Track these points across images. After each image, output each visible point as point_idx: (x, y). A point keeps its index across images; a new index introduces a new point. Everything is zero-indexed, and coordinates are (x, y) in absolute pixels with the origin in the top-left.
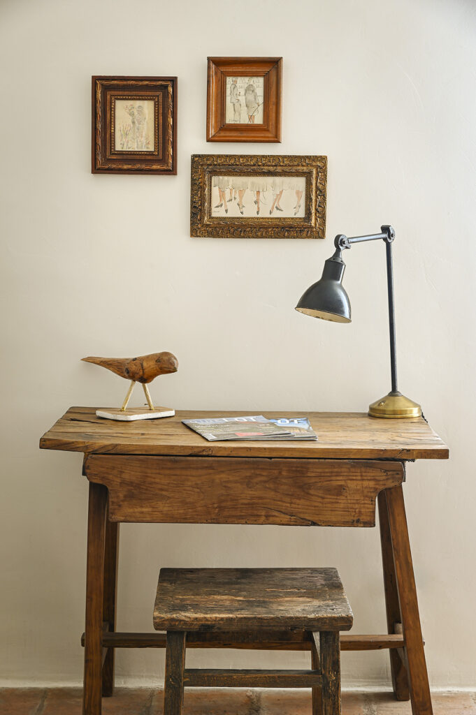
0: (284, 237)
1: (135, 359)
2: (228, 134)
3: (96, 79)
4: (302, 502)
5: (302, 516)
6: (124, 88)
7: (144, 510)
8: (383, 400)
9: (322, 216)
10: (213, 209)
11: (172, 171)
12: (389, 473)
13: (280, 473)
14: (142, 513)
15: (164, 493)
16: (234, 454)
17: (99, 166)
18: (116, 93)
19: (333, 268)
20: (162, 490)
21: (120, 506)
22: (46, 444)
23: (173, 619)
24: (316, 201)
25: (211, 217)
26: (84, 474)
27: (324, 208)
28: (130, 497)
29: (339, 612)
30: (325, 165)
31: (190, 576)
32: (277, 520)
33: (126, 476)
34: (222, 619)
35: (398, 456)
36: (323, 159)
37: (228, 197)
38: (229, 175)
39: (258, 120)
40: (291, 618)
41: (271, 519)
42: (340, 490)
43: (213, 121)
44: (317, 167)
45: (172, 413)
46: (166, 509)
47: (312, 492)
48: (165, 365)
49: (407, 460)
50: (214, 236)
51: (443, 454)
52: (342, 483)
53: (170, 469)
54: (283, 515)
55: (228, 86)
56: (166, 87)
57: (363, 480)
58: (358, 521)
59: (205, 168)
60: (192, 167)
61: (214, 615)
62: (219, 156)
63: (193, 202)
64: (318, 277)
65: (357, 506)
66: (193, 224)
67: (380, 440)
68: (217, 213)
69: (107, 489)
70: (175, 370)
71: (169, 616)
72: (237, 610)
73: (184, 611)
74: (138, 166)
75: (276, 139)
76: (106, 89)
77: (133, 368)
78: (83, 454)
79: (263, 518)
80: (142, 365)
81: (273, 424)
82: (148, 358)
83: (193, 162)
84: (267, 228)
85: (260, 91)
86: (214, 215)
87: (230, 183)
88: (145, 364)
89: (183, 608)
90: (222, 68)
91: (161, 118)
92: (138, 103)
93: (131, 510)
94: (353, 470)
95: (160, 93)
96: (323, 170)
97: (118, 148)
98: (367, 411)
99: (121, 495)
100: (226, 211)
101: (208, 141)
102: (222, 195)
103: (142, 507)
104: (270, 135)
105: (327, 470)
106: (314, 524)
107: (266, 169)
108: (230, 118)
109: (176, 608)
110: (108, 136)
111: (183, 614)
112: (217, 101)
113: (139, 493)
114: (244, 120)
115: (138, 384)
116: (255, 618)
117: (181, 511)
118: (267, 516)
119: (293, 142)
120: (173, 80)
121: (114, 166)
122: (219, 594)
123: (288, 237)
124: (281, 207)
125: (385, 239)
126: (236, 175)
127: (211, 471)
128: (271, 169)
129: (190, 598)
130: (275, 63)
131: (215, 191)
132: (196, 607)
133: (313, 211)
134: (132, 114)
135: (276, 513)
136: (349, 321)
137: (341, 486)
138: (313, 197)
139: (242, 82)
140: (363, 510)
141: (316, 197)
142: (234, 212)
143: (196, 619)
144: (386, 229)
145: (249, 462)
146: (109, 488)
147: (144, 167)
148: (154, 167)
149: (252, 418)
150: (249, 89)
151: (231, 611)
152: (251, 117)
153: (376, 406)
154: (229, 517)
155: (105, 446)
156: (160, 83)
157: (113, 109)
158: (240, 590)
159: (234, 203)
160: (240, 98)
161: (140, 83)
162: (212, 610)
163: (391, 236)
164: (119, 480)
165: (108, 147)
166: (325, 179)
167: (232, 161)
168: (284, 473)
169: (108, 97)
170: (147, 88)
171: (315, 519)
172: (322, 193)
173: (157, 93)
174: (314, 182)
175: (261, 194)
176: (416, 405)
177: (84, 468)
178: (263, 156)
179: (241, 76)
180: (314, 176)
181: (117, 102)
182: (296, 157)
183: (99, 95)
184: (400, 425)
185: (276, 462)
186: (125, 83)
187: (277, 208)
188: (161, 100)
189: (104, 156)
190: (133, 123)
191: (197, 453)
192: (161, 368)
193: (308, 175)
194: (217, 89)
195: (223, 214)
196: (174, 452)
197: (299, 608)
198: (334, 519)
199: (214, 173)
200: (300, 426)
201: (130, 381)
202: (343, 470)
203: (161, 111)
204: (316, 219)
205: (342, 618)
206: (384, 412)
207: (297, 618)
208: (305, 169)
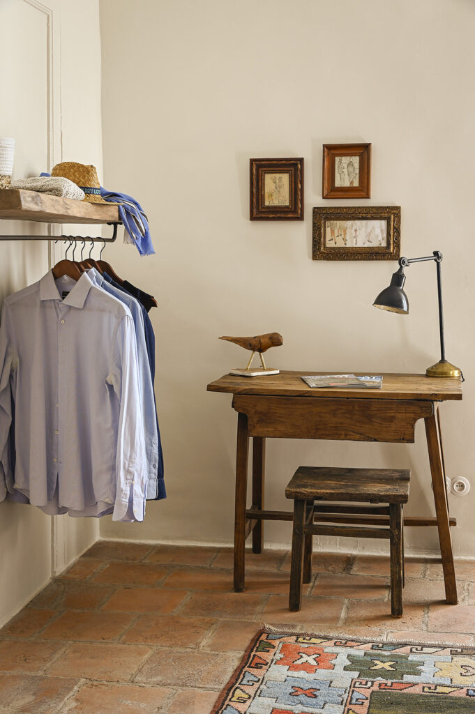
0: (373, 259)
1: (255, 338)
2: (336, 193)
3: (252, 161)
4: (367, 426)
5: (368, 435)
6: (270, 166)
7: (270, 429)
8: (435, 366)
9: (398, 245)
10: (327, 242)
11: (301, 218)
12: (424, 409)
13: (354, 407)
14: (268, 431)
15: (282, 419)
16: (325, 395)
17: (254, 216)
18: (265, 169)
19: (398, 279)
20: (280, 417)
21: (254, 427)
22: (211, 388)
23: (297, 492)
24: (394, 236)
25: (325, 247)
26: (233, 406)
27: (399, 241)
28: (260, 421)
29: (401, 492)
30: (400, 212)
31: (316, 471)
32: (352, 437)
33: (259, 408)
34: (327, 493)
35: (430, 398)
36: (398, 208)
37: (336, 234)
38: (337, 220)
39: (356, 184)
40: (369, 494)
41: (349, 437)
42: (392, 419)
43: (326, 185)
44: (394, 214)
45: (278, 372)
46: (283, 429)
47: (374, 420)
48: (275, 340)
49: (435, 401)
50: (328, 260)
51: (459, 397)
52: (393, 414)
53: (285, 404)
54: (355, 434)
55: (337, 163)
56: (297, 164)
57: (406, 413)
58: (403, 439)
59: (322, 216)
60: (314, 216)
61: (322, 491)
62: (330, 208)
63: (314, 238)
64: (388, 285)
65: (402, 429)
66: (314, 251)
67: (422, 388)
68: (330, 244)
69: (247, 417)
70: (281, 344)
71: (295, 490)
72: (337, 488)
73: (304, 487)
74: (279, 215)
75: (368, 197)
76: (259, 167)
77: (254, 343)
78: (232, 394)
79: (343, 436)
80: (260, 341)
81: (357, 379)
82: (264, 336)
83: (314, 211)
84: (361, 254)
85: (357, 165)
86: (327, 246)
87: (338, 226)
88: (262, 340)
89: (305, 486)
90: (333, 151)
91: (293, 184)
92: (278, 175)
93: (261, 430)
94: (400, 406)
95: (293, 169)
96: (398, 216)
97: (267, 204)
98: (425, 373)
99: (255, 420)
100: (336, 243)
101: (323, 198)
102: (333, 232)
103: (268, 428)
104: (363, 194)
105: (383, 406)
106: (375, 440)
107: (360, 216)
108: (338, 183)
109: (300, 486)
110: (260, 196)
111: (304, 489)
112: (329, 173)
113: (265, 418)
114: (347, 184)
115: (257, 353)
116: (347, 493)
117: (292, 431)
118: (346, 435)
119: (378, 197)
120: (301, 160)
121: (264, 215)
122: (330, 480)
123: (376, 260)
124: (371, 240)
125: (436, 260)
126: (341, 220)
127: (310, 406)
128: (364, 215)
129: (311, 482)
130: (367, 147)
131: (328, 230)
132: (312, 486)
133: (392, 242)
134: (275, 182)
135: (352, 433)
136: (407, 313)
137: (392, 416)
138: (392, 234)
139: (345, 160)
140: (406, 432)
141: (394, 234)
142: (340, 244)
143: (311, 492)
144: (436, 254)
145: (334, 401)
146: (248, 416)
147: (283, 215)
148: (289, 216)
149: (346, 376)
150: (350, 164)
151: (333, 489)
152: (352, 183)
153: (430, 370)
154: (323, 435)
155: (245, 390)
156: (284, 162)
157: (263, 180)
158: (344, 479)
159: (341, 238)
160: (344, 170)
161: (280, 162)
162: (322, 488)
163: (439, 258)
164: (254, 411)
165: (260, 203)
166: (399, 221)
167: (339, 211)
168: (356, 408)
169: (260, 172)
170: (285, 165)
171: (376, 437)
172: (397, 230)
173: (291, 169)
174: (392, 224)
175: (358, 231)
176: (457, 369)
177: (233, 403)
178: (359, 207)
179: (345, 156)
180: (392, 220)
181: (266, 175)
182: (380, 207)
183: (254, 171)
184: (444, 380)
185: (351, 401)
186: (270, 162)
187: (368, 241)
188: (293, 173)
189: (258, 209)
190: (276, 188)
191: (302, 395)
192: (272, 343)
193: (388, 219)
194: (329, 164)
195: (334, 245)
196: (288, 394)
197: (376, 489)
198: (388, 438)
199: (328, 219)
200: (376, 380)
201: (252, 351)
202: (394, 406)
203: (293, 180)
204: (394, 248)
205: (401, 496)
206: (435, 373)
207: (373, 494)
208: (386, 215)
